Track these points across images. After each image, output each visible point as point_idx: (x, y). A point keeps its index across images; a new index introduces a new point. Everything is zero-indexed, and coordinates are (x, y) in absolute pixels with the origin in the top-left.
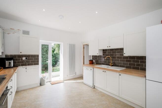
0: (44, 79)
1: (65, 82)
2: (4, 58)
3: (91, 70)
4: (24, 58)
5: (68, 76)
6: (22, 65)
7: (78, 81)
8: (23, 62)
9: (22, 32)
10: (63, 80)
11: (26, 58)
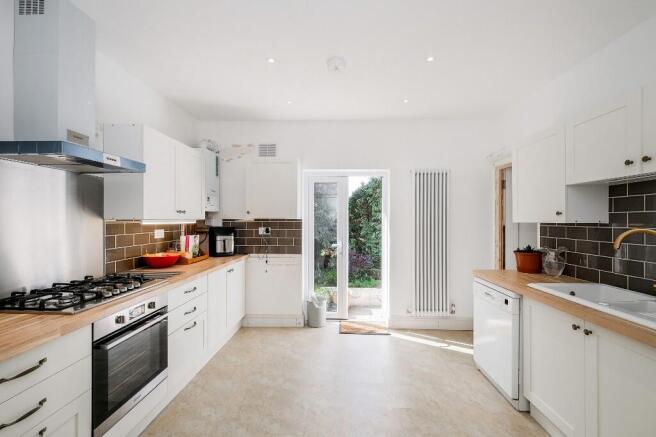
0: (317, 306)
1: (395, 334)
2: (219, 228)
3: (506, 302)
4: (262, 231)
5: (414, 313)
6: (259, 251)
7: (452, 348)
8: (258, 241)
9: (257, 150)
10: (387, 326)
11: (267, 231)
